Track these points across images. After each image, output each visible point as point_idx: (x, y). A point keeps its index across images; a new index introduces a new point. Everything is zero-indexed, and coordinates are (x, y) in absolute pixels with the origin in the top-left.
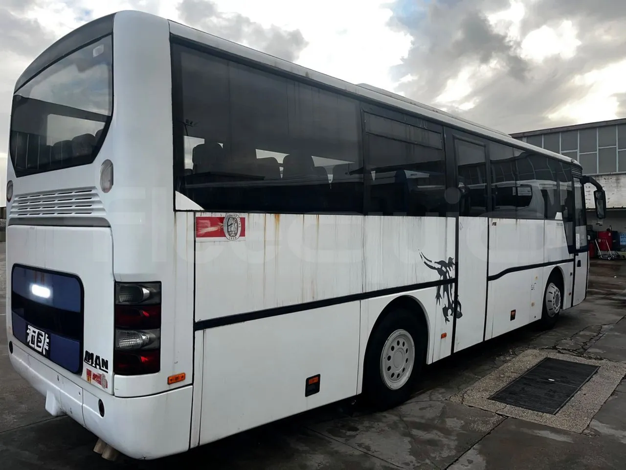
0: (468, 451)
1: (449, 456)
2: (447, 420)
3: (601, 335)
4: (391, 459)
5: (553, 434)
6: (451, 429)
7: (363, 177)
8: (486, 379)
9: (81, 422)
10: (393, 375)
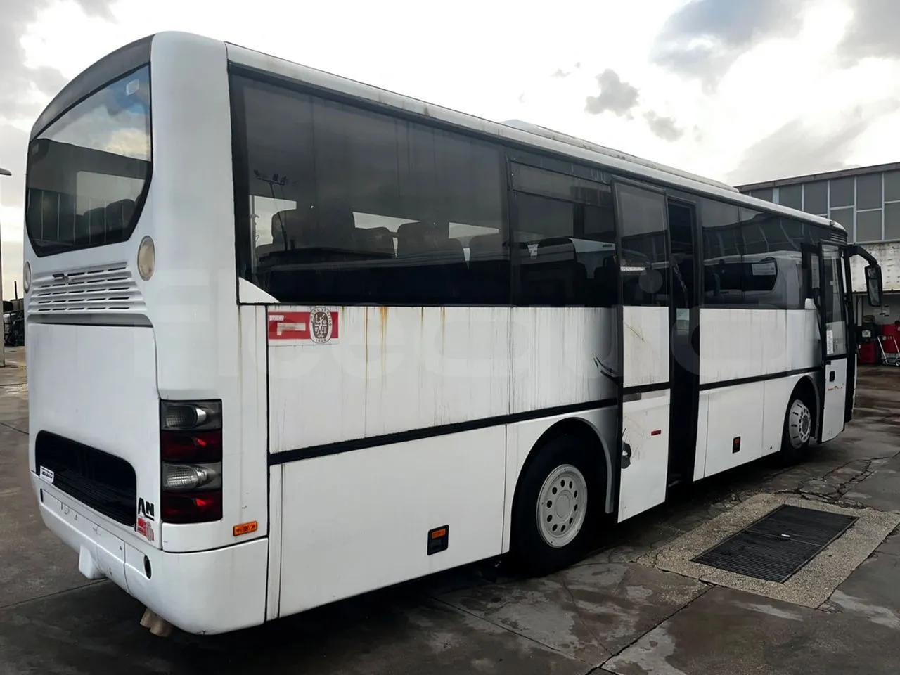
0: (652, 630)
1: (624, 636)
2: (628, 588)
3: (867, 474)
4: (545, 639)
5: (775, 610)
6: (633, 601)
7: (509, 253)
8: (692, 534)
9: (123, 585)
10: (555, 527)
